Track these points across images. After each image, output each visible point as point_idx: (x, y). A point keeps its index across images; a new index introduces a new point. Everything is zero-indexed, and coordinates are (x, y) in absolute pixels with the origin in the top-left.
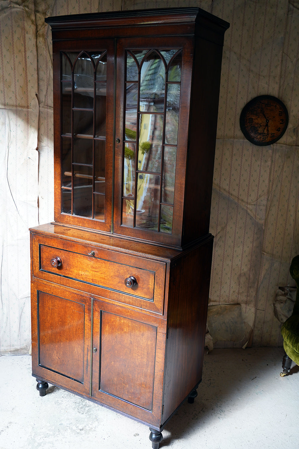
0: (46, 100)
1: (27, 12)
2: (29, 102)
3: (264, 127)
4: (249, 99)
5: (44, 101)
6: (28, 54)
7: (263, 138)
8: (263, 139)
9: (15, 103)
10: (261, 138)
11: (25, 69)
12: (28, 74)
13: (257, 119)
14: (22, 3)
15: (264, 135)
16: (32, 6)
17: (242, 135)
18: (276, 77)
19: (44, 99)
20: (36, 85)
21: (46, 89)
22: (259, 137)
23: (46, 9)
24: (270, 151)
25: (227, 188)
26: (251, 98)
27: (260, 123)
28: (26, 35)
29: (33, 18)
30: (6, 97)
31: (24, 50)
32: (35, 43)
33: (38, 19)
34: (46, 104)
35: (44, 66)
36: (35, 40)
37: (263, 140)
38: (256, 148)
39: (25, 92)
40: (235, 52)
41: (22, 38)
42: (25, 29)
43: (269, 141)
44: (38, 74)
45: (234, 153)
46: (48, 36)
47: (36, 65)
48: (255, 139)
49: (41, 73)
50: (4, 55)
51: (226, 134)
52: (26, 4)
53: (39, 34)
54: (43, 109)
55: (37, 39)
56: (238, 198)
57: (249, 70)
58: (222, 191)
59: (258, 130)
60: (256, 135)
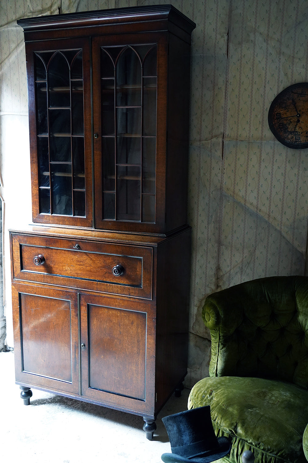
3: (296, 124)
4: (281, 90)
7: (295, 137)
8: (295, 139)
10: (292, 138)
13: (285, 113)
15: (296, 133)
17: (273, 136)
22: (290, 136)
25: (255, 202)
26: (284, 87)
27: (290, 118)
37: (296, 141)
40: (261, 33)
43: (304, 142)
45: (262, 158)
48: (286, 139)
51: (251, 135)
56: (269, 216)
57: (280, 53)
58: (248, 205)
59: (288, 128)
60: (287, 135)
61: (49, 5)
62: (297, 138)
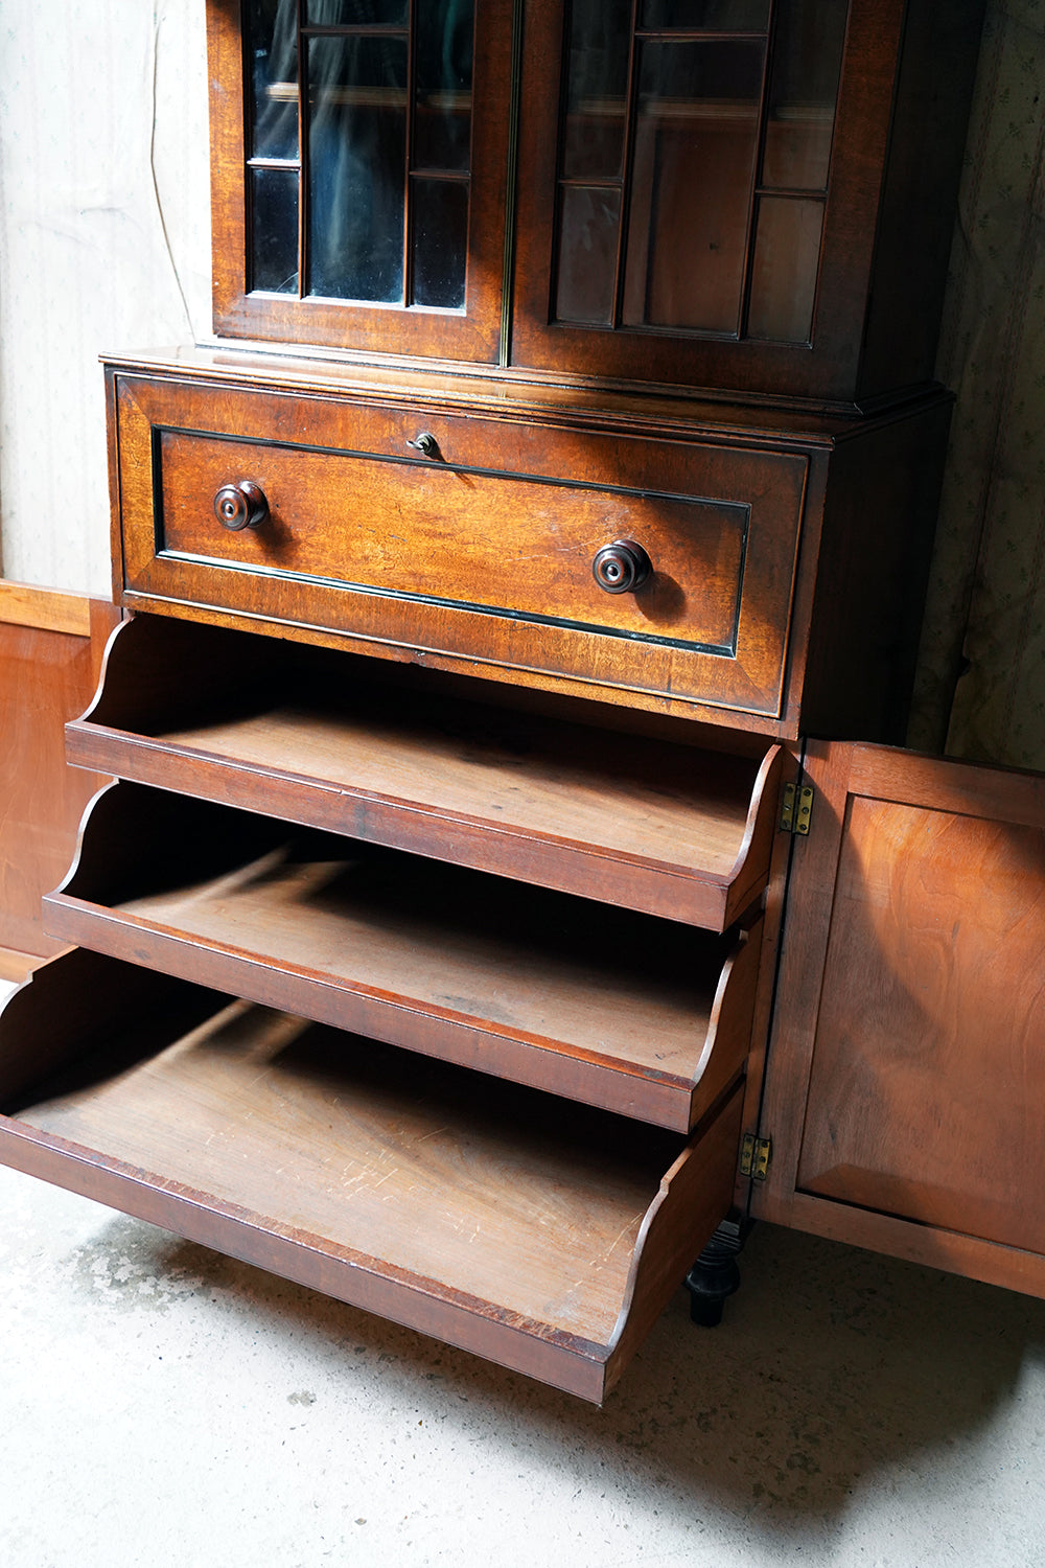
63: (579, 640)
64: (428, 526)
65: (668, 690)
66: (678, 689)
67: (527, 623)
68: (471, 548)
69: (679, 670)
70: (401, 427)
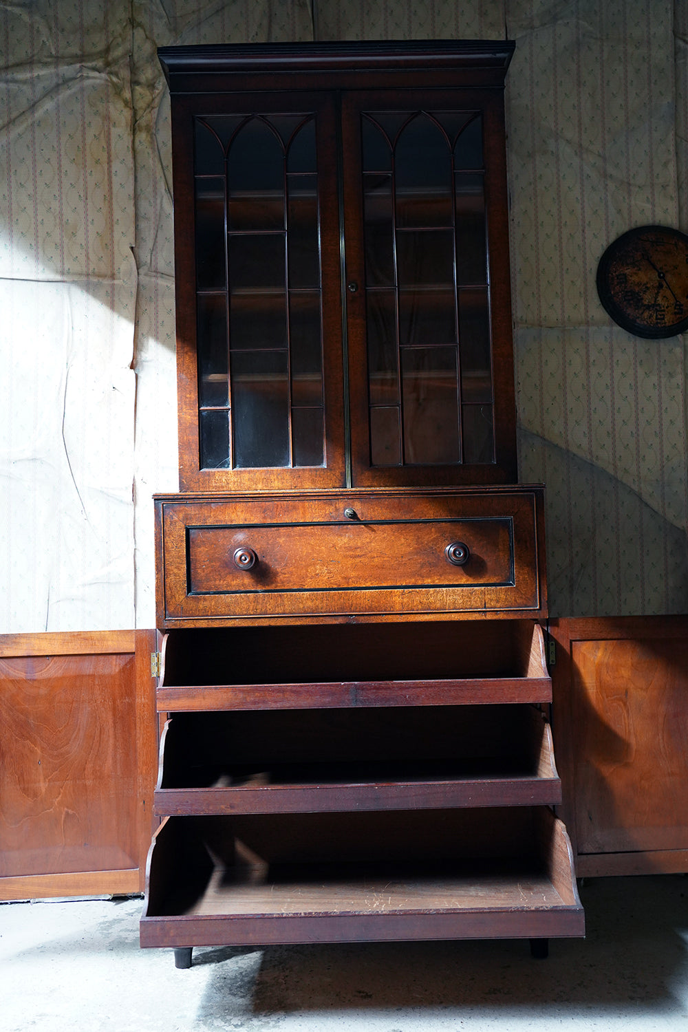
0: (153, 260)
1: (114, 85)
2: (115, 266)
3: (656, 292)
4: (613, 238)
5: (149, 262)
6: (116, 166)
7: (657, 315)
8: (657, 319)
9: (85, 269)
10: (651, 316)
11: (109, 198)
12: (115, 206)
13: (635, 274)
14: (105, 68)
15: (658, 308)
16: (125, 73)
17: (606, 316)
18: (667, 185)
19: (149, 257)
20: (132, 229)
21: (152, 236)
22: (646, 314)
23: (154, 78)
24: (678, 351)
25: (585, 443)
26: (617, 234)
27: (645, 282)
28: (113, 130)
29: (127, 94)
30: (65, 257)
31: (106, 160)
32: (130, 143)
33: (137, 96)
34: (153, 269)
35: (150, 189)
36: (131, 138)
37: (657, 323)
38: (642, 344)
39: (108, 246)
40: (567, 140)
41: (102, 135)
42: (109, 118)
43: (671, 324)
44: (136, 205)
45: (592, 359)
46: (159, 130)
47: (133, 187)
48: (638, 321)
49: (144, 204)
50: (63, 171)
51: (567, 316)
52: (112, 69)
53: (139, 126)
54: (148, 278)
55: (134, 134)
56: (615, 467)
57: (605, 175)
58: (574, 450)
59: (642, 299)
60: (640, 312)
61: (101, 47)
62: (659, 317)
63: (438, 592)
64: (352, 553)
65: (485, 607)
66: (490, 606)
67: (410, 590)
68: (376, 560)
69: (489, 597)
70: (336, 507)
